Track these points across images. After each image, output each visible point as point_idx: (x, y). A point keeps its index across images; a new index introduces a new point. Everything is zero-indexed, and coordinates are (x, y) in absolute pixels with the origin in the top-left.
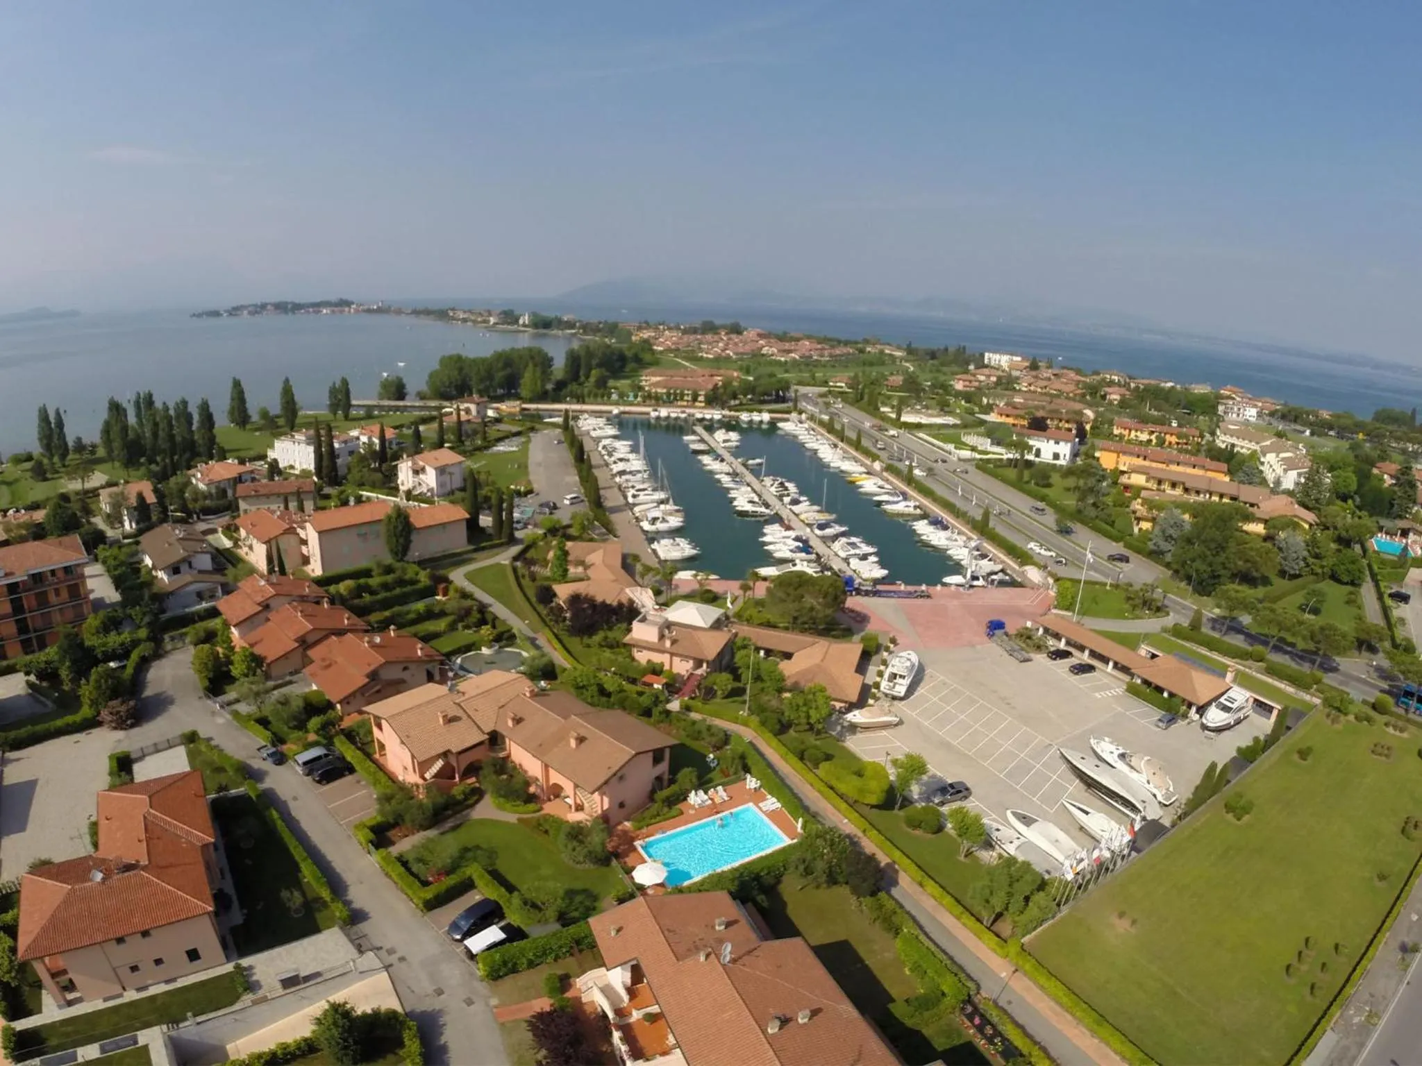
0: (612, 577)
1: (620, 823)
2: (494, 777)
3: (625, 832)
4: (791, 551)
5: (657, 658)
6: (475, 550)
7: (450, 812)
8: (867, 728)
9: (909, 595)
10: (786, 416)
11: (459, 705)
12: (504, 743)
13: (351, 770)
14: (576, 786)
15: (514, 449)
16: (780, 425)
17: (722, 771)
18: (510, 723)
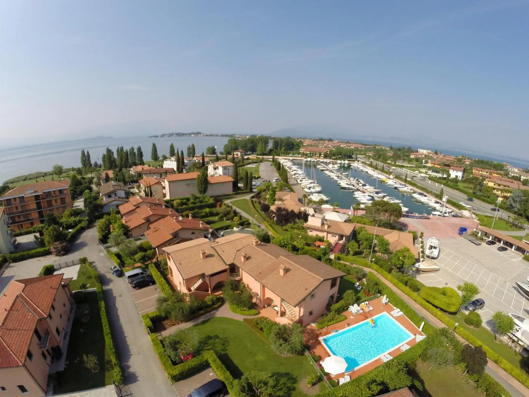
0: (295, 204)
1: (309, 324)
2: (231, 292)
3: (312, 331)
4: (368, 200)
5: (321, 234)
6: (236, 194)
7: (203, 312)
8: (425, 271)
9: (420, 218)
10: (354, 162)
11: (213, 248)
12: (239, 272)
13: (154, 283)
14: (282, 300)
15: (254, 166)
16: (352, 164)
17: (365, 292)
18: (243, 259)
